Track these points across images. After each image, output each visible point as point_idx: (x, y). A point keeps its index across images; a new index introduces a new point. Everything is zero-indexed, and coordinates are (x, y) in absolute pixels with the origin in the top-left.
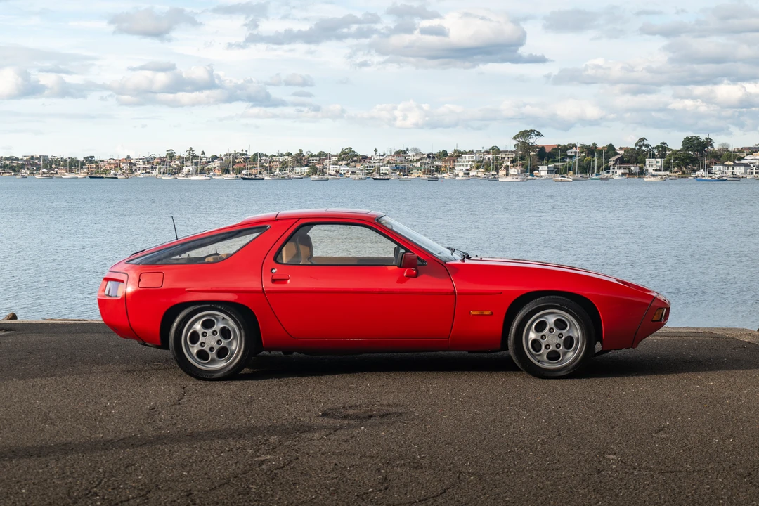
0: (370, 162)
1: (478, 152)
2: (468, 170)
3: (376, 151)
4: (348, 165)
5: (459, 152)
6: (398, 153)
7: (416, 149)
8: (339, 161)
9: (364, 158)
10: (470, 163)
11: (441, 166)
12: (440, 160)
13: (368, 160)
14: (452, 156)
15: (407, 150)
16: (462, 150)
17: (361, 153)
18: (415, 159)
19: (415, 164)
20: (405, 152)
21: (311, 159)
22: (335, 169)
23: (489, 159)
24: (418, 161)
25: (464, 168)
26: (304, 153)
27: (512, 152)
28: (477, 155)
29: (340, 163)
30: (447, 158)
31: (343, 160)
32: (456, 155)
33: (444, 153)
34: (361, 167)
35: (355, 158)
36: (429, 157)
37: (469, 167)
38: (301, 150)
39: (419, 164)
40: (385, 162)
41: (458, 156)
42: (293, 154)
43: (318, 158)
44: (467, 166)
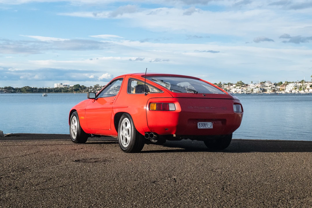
0: (249, 87)
1: (295, 82)
2: (291, 90)
3: (252, 82)
4: (240, 88)
5: (288, 82)
6: (261, 83)
7: (269, 81)
8: (236, 86)
9: (247, 85)
10: (292, 87)
11: (279, 89)
12: (279, 86)
13: (249, 86)
14: (284, 84)
15: (265, 82)
16: (289, 82)
17: (246, 83)
18: (269, 85)
19: (268, 88)
20: (264, 83)
21: (225, 86)
22: (234, 90)
23: (300, 85)
24: (270, 86)
25: (290, 89)
26: (222, 83)
27: (310, 82)
28: (295, 83)
29: (237, 87)
30: (282, 85)
31: (238, 86)
32: (286, 83)
33: (281, 83)
34: (246, 89)
35: (243, 85)
36: (274, 84)
37: (292, 89)
38: (221, 82)
39: (270, 88)
40: (256, 87)
41: (287, 84)
42: (217, 84)
43: (227, 86)
44: (291, 88)
